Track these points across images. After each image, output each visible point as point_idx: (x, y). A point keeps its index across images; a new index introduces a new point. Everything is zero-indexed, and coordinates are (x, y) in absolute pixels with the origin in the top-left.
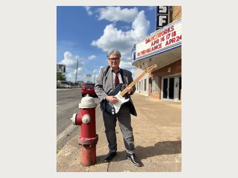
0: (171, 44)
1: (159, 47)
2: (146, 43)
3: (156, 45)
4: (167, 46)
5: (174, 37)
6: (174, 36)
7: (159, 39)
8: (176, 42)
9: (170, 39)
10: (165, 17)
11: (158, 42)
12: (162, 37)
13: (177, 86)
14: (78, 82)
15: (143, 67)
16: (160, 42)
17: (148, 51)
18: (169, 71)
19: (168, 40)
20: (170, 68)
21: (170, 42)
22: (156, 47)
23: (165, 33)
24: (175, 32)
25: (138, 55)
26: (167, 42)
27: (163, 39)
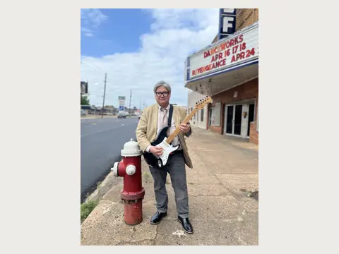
0: (239, 60)
1: (222, 63)
2: (205, 57)
3: (218, 60)
4: (234, 62)
5: (243, 51)
6: (244, 49)
7: (223, 52)
8: (245, 59)
9: (237, 53)
10: (232, 19)
11: (221, 57)
12: (226, 49)
13: (245, 117)
14: (107, 107)
15: (199, 89)
16: (223, 57)
17: (208, 68)
18: (235, 96)
19: (235, 55)
20: (236, 93)
21: (237, 58)
22: (218, 64)
23: (231, 44)
24: (244, 44)
25: (193, 74)
26: (234, 57)
27: (228, 53)
